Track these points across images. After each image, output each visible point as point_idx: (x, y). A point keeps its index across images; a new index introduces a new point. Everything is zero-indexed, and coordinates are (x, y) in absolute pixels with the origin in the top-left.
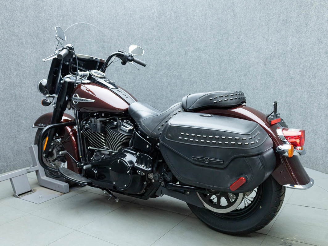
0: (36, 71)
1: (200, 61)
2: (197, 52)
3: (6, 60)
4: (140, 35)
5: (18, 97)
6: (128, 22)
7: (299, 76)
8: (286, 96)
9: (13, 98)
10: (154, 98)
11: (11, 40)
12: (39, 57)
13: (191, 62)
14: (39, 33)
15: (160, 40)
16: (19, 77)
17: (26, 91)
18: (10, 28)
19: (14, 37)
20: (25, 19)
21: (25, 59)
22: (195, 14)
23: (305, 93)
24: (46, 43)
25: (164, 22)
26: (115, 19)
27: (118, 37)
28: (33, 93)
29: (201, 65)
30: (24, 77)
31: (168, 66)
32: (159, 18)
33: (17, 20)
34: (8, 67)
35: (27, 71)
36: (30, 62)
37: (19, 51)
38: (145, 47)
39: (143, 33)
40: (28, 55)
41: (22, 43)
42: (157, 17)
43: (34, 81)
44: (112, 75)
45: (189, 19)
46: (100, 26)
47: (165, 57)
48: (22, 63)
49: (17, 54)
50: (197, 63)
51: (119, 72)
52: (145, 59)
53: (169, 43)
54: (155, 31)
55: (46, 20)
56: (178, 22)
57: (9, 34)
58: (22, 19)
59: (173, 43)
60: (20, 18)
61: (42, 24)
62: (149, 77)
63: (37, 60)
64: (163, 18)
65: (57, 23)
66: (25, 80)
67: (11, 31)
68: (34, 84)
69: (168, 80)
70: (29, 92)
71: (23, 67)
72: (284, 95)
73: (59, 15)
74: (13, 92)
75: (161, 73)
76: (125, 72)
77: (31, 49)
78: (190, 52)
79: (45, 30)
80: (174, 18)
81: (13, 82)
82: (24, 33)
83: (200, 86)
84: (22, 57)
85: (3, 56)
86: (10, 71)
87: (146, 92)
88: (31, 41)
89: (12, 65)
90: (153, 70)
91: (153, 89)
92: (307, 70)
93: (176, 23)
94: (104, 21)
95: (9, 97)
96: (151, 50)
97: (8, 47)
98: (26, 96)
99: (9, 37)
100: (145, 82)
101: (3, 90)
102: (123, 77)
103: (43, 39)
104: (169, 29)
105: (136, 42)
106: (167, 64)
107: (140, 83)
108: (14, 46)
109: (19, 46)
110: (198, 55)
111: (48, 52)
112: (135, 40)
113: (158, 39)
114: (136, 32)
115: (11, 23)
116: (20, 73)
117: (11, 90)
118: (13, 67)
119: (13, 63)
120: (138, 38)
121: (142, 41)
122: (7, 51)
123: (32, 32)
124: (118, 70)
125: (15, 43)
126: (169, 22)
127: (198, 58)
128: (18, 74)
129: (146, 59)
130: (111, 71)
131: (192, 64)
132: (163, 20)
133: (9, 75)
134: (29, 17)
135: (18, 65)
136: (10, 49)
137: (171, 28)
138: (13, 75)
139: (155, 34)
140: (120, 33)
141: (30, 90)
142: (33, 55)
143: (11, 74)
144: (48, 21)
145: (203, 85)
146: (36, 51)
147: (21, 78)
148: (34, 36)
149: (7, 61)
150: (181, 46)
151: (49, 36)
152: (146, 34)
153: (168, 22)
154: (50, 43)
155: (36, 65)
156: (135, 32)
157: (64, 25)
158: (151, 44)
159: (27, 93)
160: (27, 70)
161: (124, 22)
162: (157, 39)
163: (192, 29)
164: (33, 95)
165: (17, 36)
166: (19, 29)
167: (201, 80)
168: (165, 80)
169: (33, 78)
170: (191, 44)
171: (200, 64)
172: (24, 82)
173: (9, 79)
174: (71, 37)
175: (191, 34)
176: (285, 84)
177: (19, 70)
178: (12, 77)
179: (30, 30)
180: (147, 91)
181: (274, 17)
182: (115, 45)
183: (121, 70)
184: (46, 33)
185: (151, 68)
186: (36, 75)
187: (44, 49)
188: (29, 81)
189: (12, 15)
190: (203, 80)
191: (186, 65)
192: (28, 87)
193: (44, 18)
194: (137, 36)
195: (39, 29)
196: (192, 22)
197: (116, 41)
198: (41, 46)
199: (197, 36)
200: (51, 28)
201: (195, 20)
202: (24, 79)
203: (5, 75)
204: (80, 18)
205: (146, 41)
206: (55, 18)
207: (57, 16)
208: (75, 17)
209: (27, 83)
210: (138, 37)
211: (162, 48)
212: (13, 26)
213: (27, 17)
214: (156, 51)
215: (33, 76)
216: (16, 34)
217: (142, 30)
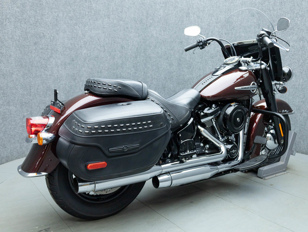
0: (137, 54)
1: (304, 52)
2: (301, 42)
3: (112, 43)
4: (239, 22)
5: (119, 77)
6: (228, 9)
9: (115, 77)
11: (119, 25)
12: (141, 41)
13: (293, 53)
14: (143, 19)
16: (121, 58)
17: (126, 72)
18: (119, 13)
19: (121, 22)
20: (132, 5)
21: (129, 43)
24: (148, 28)
26: (215, 5)
27: (216, 23)
28: (132, 74)
29: (304, 57)
30: (126, 59)
32: (261, 4)
33: (125, 7)
34: (113, 49)
35: (129, 54)
36: (132, 45)
37: (124, 35)
39: (242, 20)
40: (131, 39)
41: (127, 28)
42: (259, 2)
43: (134, 63)
44: (206, 62)
46: (199, 13)
48: (125, 46)
49: (122, 37)
50: (300, 54)
51: (213, 59)
54: (255, 18)
55: (150, 6)
56: (282, 8)
57: (118, 19)
58: (129, 6)
60: (128, 4)
61: (146, 11)
63: (138, 44)
64: (266, 4)
65: (160, 10)
66: (126, 62)
67: (119, 17)
68: (134, 66)
70: (128, 73)
71: (126, 49)
73: (162, 2)
74: (115, 71)
76: (219, 60)
77: (134, 34)
78: (292, 42)
79: (148, 15)
80: (278, 4)
81: (116, 63)
82: (130, 18)
83: (300, 80)
84: (126, 40)
85: (110, 39)
86: (114, 53)
88: (135, 26)
89: (117, 48)
93: (280, 9)
94: (204, 8)
95: (111, 76)
97: (115, 31)
98: (126, 76)
99: (117, 22)
101: (108, 69)
102: (217, 64)
103: (145, 24)
104: (271, 15)
105: (234, 29)
108: (121, 30)
109: (124, 30)
110: (302, 45)
111: (149, 37)
112: (234, 27)
114: (236, 19)
115: (120, 9)
116: (123, 55)
117: (114, 69)
118: (118, 49)
119: (118, 46)
121: (240, 28)
122: (114, 35)
123: (137, 18)
124: (213, 57)
125: (121, 28)
127: (301, 48)
128: (122, 55)
130: (206, 57)
131: (293, 56)
133: (114, 56)
134: (136, 4)
135: (122, 47)
136: (116, 33)
137: (274, 15)
138: (117, 56)
140: (219, 20)
141: (130, 70)
142: (136, 39)
143: (115, 56)
144: (152, 8)
145: (304, 79)
146: (138, 36)
147: (123, 59)
148: (138, 21)
149: (114, 44)
150: (283, 35)
151: (151, 21)
152: (246, 21)
153: (271, 9)
154: (151, 28)
155: (137, 48)
156: (234, 19)
157: (165, 11)
159: (127, 74)
160: (129, 52)
161: (224, 8)
162: (257, 27)
163: (298, 16)
164: (131, 76)
165: (124, 21)
166: (126, 15)
167: (301, 73)
169: (133, 60)
170: (295, 33)
171: (303, 55)
172: (126, 63)
173: (113, 60)
174: (170, 23)
175: (297, 22)
177: (123, 52)
178: (116, 58)
179: (135, 16)
182: (212, 32)
183: (215, 58)
184: (149, 19)
186: (136, 58)
187: (146, 34)
188: (129, 63)
189: (122, 2)
190: (304, 73)
191: (286, 56)
192: (128, 68)
193: (149, 5)
194: (236, 23)
195: (143, 15)
196: (299, 8)
197: (214, 27)
198: (144, 31)
199: (303, 24)
200: (154, 15)
201: (303, 6)
202: (126, 60)
203: (110, 56)
204: (181, 5)
205: (245, 29)
206: (159, 4)
207: (161, 3)
208: (177, 4)
209: (127, 65)
210: (237, 24)
212: (121, 12)
213: (134, 4)
215: (134, 58)
216: (123, 20)
217: (242, 16)
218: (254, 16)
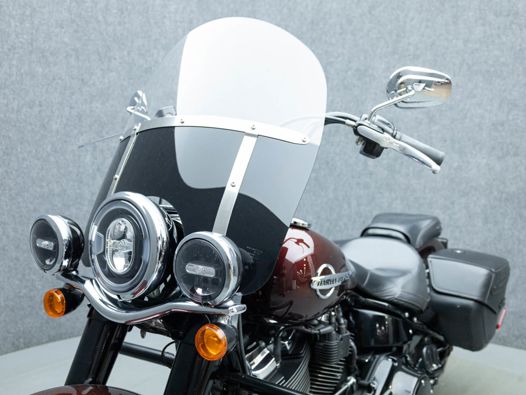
7: (386, 172)
8: (359, 205)
10: (59, 205)
15: (77, 58)
22: (167, 15)
23: (398, 202)
25: (90, 14)
31: (96, 125)
38: (40, 70)
39: (34, 32)
45: (152, 21)
47: (91, 102)
52: (37, 102)
53: (101, 70)
54: (65, 32)
56: (125, 23)
59: (111, 71)
62: (49, 150)
64: (87, 4)
69: (96, 159)
72: (354, 203)
75: (78, 141)
80: (115, 11)
87: (39, 190)
90: (57, 132)
91: (57, 182)
92: (402, 163)
93: (120, 24)
96: (54, 79)
100: (36, 162)
104: (102, 34)
105: (14, 53)
106: (96, 121)
107: (24, 166)
113: (74, 56)
114: (16, 26)
120: (21, 42)
121: (31, 52)
126: (104, 17)
129: (40, 102)
132: (89, 10)
137: (107, 34)
139: (66, 40)
153: (100, 18)
156: (13, 26)
158: (55, 64)
162: (71, 56)
168: (89, 158)
176: (358, 184)
180: (42, 187)
181: (339, 59)
185: (55, 127)
194: (18, 38)
196: (159, 30)
210: (21, 40)
211: (82, 80)
214: (68, 85)
217: (33, 23)
218: (62, 28)
